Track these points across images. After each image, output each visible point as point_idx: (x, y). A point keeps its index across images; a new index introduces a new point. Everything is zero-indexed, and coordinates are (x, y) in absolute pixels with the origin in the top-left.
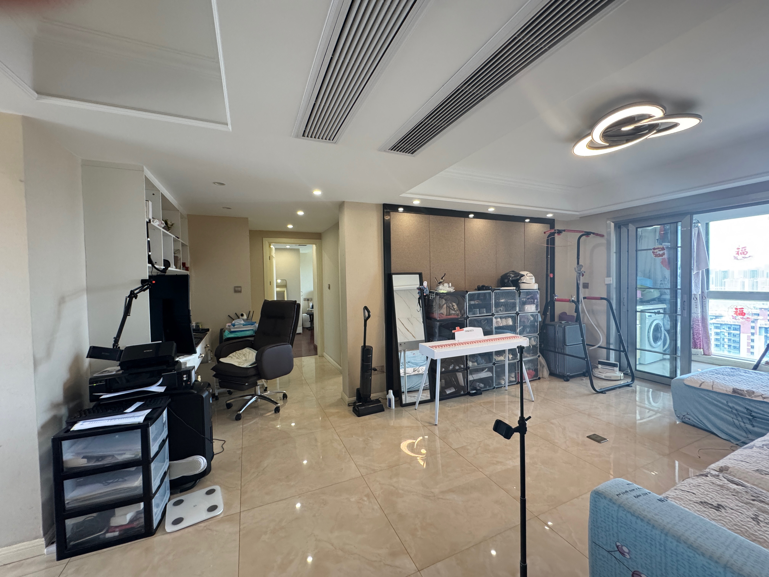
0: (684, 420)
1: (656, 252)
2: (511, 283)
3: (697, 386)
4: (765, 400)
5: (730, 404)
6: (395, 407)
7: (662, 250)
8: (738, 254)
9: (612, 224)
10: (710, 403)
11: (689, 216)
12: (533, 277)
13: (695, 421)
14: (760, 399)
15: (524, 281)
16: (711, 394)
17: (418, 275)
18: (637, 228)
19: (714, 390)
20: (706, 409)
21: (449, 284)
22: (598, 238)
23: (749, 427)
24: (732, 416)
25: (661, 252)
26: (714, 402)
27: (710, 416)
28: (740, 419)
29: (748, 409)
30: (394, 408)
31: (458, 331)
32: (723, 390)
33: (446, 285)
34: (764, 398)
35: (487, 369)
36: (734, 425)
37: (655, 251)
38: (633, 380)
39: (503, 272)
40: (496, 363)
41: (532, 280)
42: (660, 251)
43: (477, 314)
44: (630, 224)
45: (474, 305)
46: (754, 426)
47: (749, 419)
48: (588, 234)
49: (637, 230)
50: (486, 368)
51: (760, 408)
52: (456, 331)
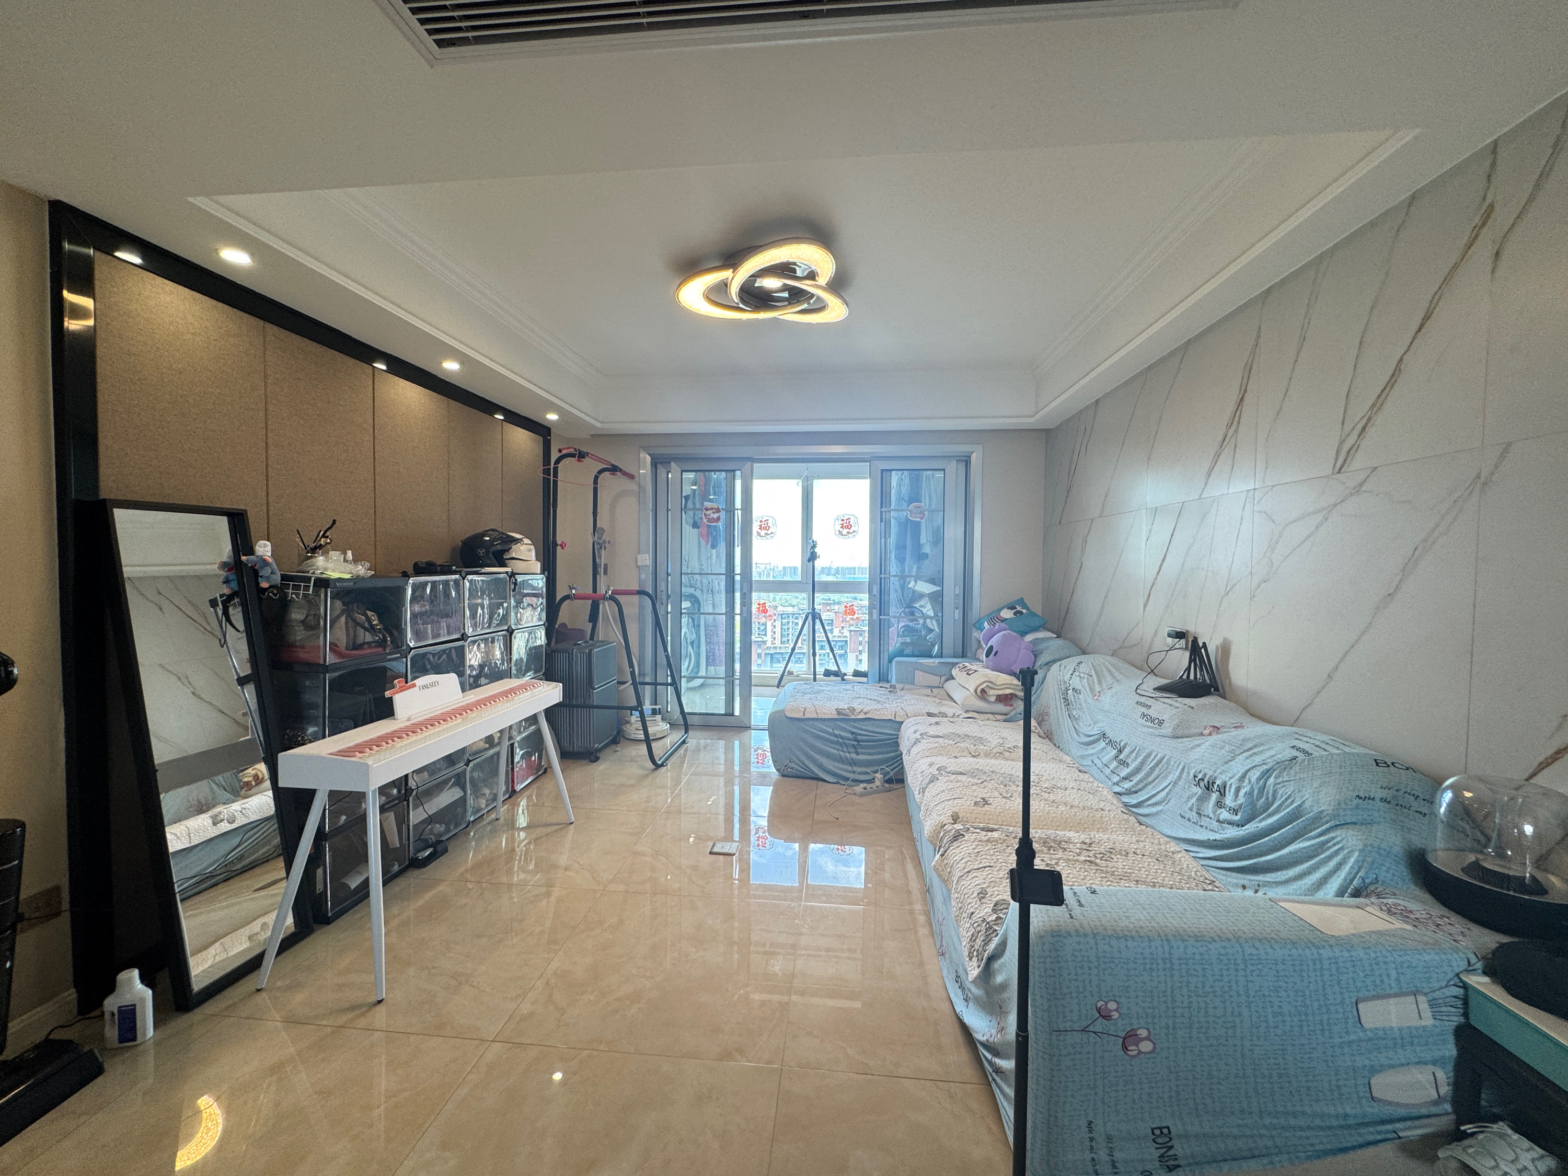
0: (786, 773)
1: (709, 515)
2: (494, 559)
3: (800, 716)
4: (868, 716)
5: (836, 732)
6: (156, 1026)
7: (717, 512)
8: (760, 528)
9: (648, 458)
10: (818, 737)
11: (749, 463)
12: (532, 547)
13: (800, 769)
14: (862, 716)
15: (514, 555)
16: (816, 724)
17: (225, 518)
18: (682, 471)
19: (820, 716)
20: (813, 747)
21: (345, 554)
22: (625, 480)
23: (854, 756)
24: (838, 747)
25: (715, 516)
26: (821, 734)
27: (815, 755)
28: (845, 749)
29: (853, 733)
30: (150, 1032)
31: (402, 689)
32: (828, 714)
33: (335, 555)
34: (865, 713)
35: (453, 780)
36: (842, 760)
37: (708, 513)
38: (686, 732)
39: (465, 531)
40: (471, 759)
41: (530, 553)
42: (714, 513)
43: (427, 639)
44: (672, 463)
45: (422, 614)
46: (858, 754)
47: (853, 746)
48: (614, 469)
49: (682, 475)
50: (450, 779)
51: (864, 727)
52: (398, 692)
